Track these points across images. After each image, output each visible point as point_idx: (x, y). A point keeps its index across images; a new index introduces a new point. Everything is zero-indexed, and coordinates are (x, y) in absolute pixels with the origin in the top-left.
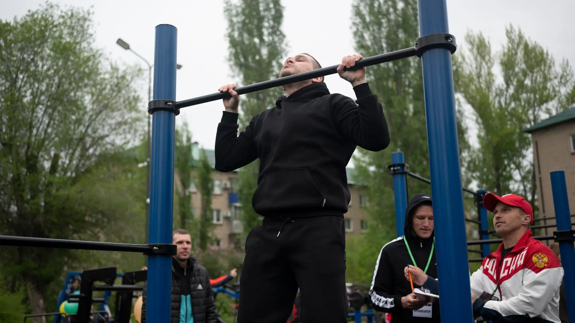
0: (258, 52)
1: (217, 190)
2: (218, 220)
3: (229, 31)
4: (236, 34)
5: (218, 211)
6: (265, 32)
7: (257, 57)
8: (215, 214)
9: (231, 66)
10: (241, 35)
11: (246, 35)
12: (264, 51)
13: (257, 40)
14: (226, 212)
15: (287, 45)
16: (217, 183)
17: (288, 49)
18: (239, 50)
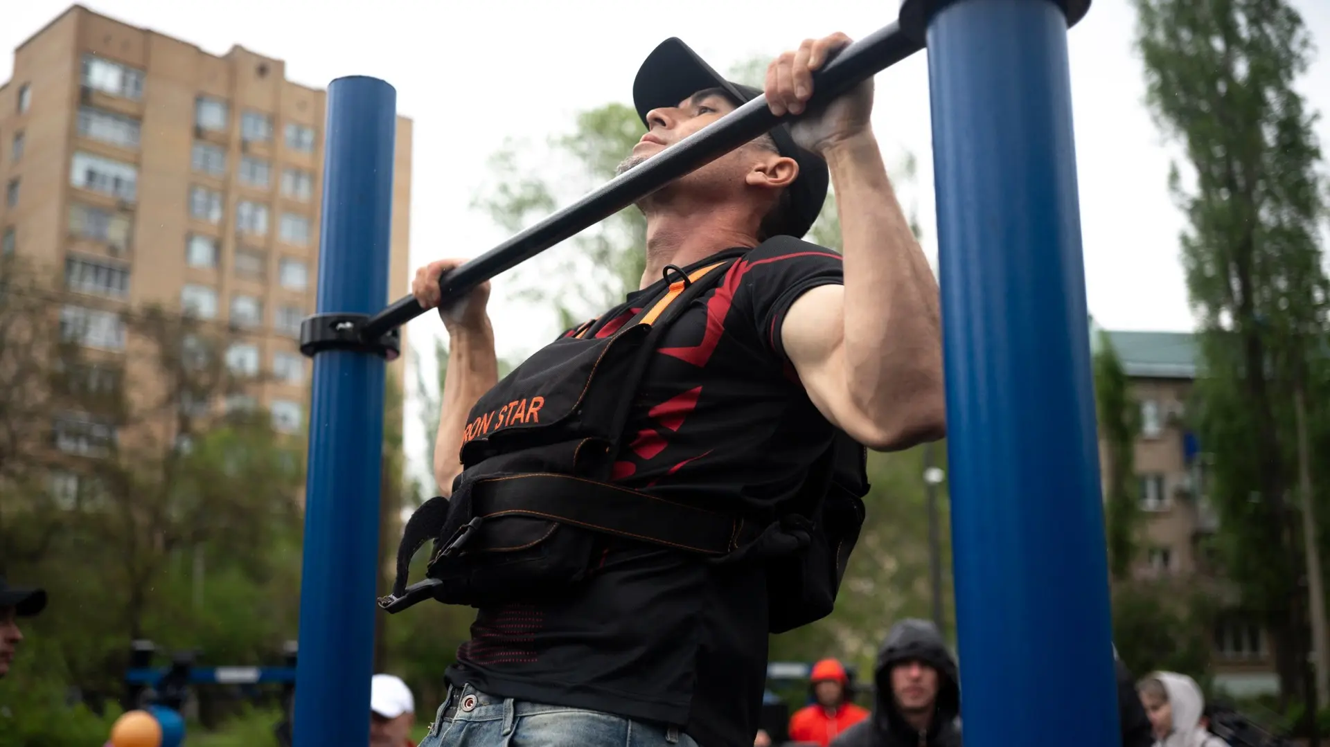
0: (1226, 72)
1: (1151, 427)
2: (1160, 496)
3: (1143, 32)
4: (1160, 36)
5: (1160, 480)
6: (1241, 19)
7: (1222, 87)
8: (1151, 487)
9: (1155, 120)
10: (1172, 35)
11: (1185, 34)
12: (1241, 68)
13: (1218, 44)
14: (1179, 479)
15: (1305, 43)
16: (1149, 410)
17: (1307, 53)
18: (1171, 74)
